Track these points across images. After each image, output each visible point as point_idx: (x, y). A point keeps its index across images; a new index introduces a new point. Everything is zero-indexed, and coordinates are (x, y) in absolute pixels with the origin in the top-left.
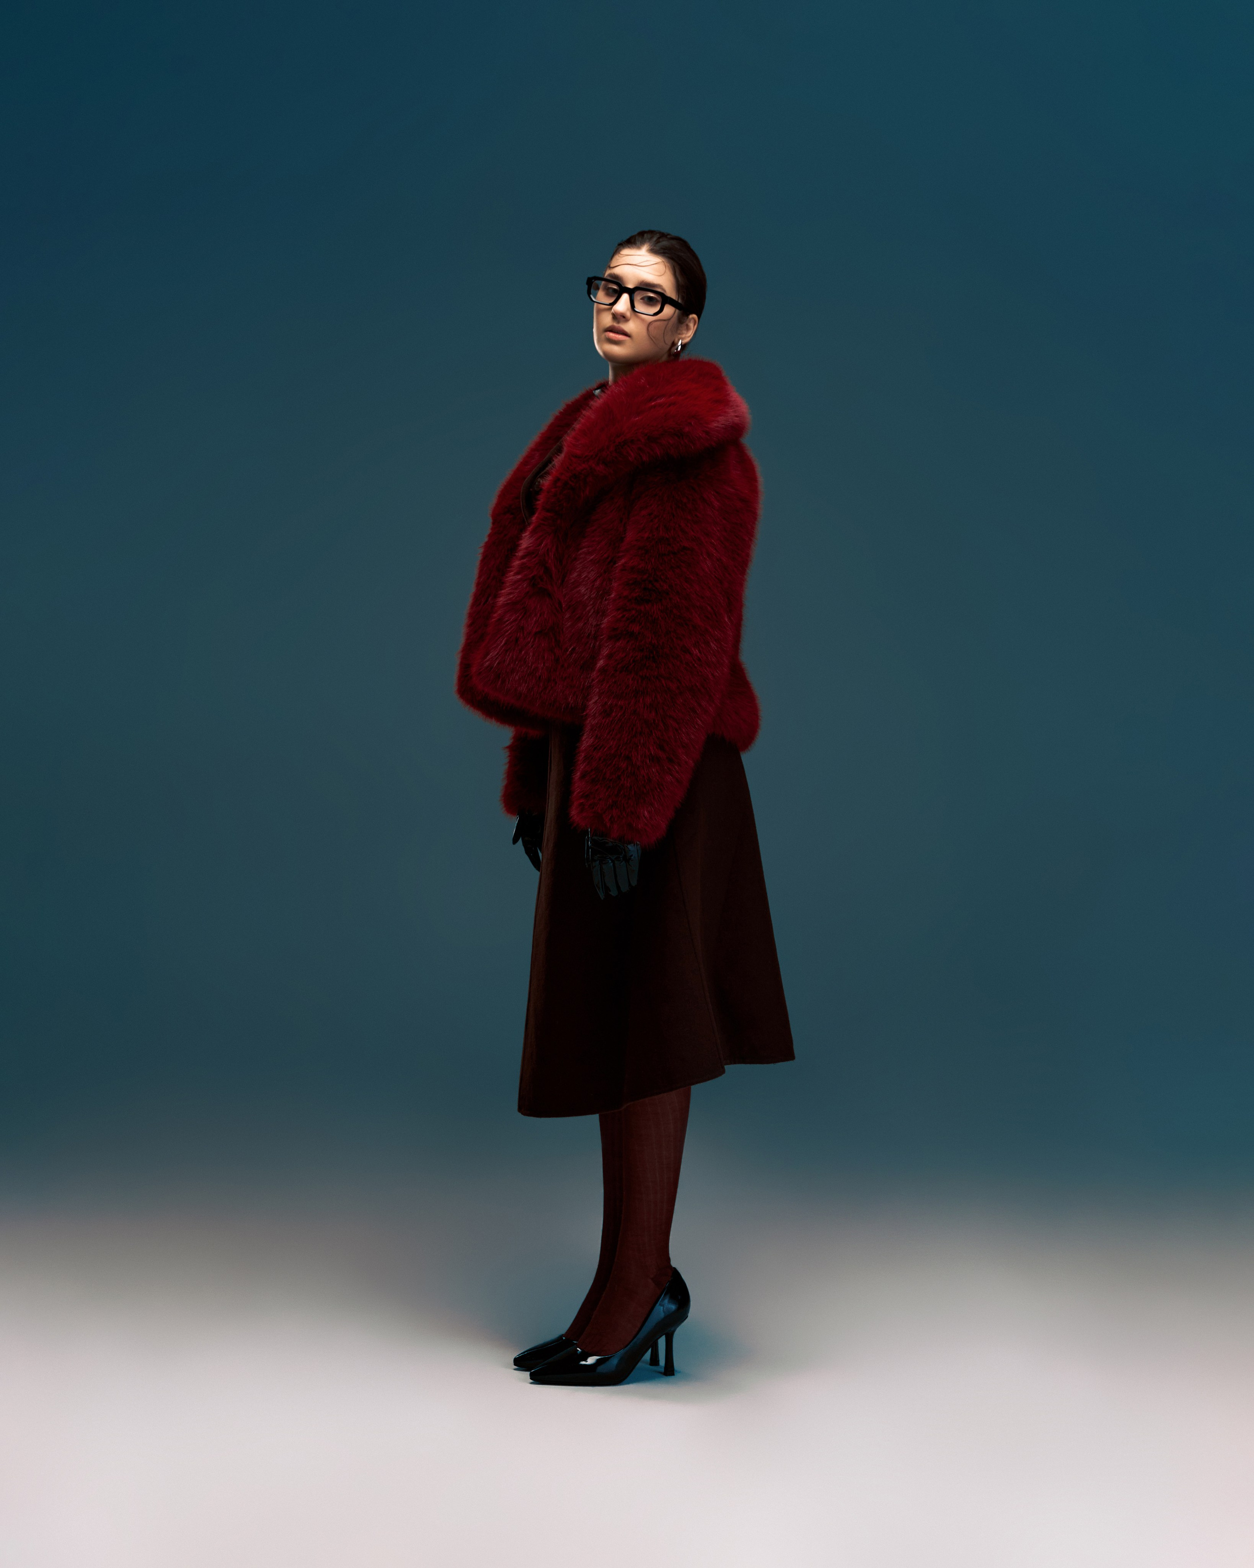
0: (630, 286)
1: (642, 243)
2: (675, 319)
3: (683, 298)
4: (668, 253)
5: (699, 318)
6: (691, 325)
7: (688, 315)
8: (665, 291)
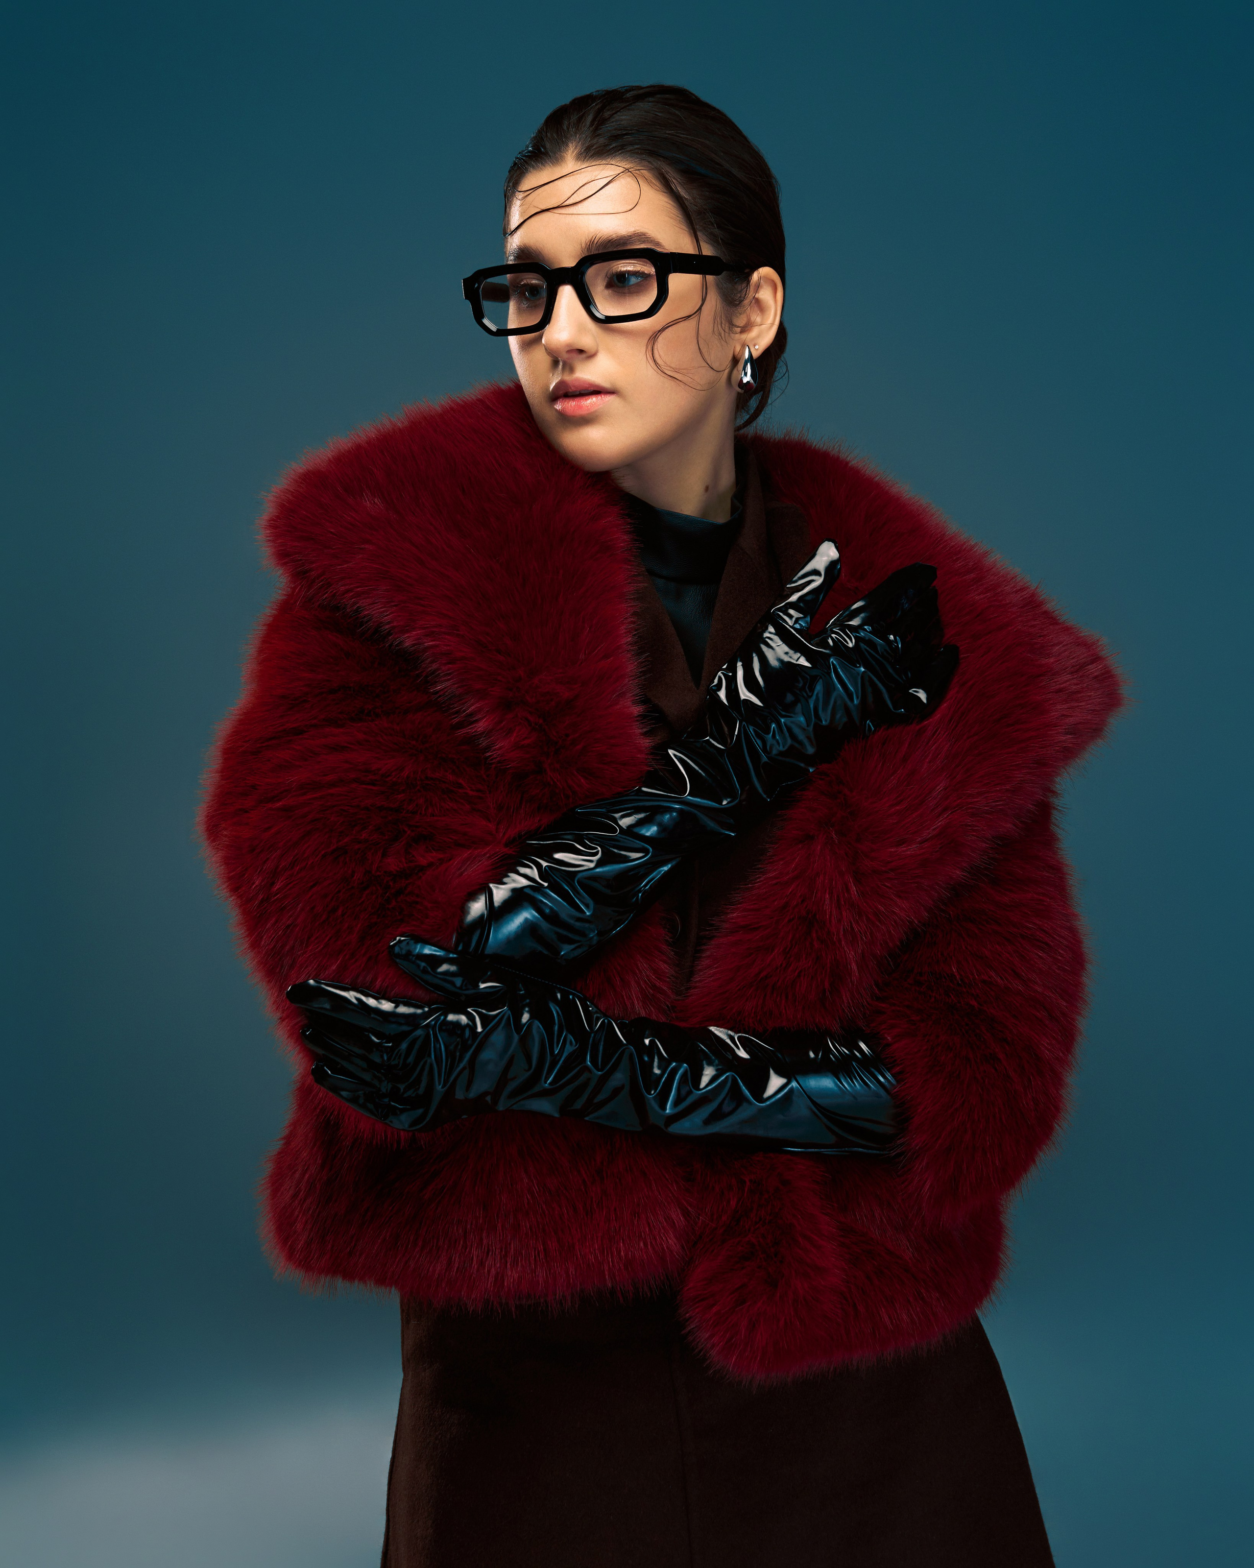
0: (569, 262)
1: (560, 143)
2: (713, 301)
3: (714, 240)
4: (632, 144)
5: (781, 271)
6: (765, 294)
7: (747, 278)
8: (658, 244)
